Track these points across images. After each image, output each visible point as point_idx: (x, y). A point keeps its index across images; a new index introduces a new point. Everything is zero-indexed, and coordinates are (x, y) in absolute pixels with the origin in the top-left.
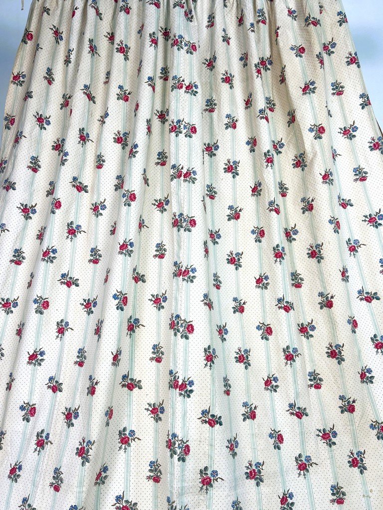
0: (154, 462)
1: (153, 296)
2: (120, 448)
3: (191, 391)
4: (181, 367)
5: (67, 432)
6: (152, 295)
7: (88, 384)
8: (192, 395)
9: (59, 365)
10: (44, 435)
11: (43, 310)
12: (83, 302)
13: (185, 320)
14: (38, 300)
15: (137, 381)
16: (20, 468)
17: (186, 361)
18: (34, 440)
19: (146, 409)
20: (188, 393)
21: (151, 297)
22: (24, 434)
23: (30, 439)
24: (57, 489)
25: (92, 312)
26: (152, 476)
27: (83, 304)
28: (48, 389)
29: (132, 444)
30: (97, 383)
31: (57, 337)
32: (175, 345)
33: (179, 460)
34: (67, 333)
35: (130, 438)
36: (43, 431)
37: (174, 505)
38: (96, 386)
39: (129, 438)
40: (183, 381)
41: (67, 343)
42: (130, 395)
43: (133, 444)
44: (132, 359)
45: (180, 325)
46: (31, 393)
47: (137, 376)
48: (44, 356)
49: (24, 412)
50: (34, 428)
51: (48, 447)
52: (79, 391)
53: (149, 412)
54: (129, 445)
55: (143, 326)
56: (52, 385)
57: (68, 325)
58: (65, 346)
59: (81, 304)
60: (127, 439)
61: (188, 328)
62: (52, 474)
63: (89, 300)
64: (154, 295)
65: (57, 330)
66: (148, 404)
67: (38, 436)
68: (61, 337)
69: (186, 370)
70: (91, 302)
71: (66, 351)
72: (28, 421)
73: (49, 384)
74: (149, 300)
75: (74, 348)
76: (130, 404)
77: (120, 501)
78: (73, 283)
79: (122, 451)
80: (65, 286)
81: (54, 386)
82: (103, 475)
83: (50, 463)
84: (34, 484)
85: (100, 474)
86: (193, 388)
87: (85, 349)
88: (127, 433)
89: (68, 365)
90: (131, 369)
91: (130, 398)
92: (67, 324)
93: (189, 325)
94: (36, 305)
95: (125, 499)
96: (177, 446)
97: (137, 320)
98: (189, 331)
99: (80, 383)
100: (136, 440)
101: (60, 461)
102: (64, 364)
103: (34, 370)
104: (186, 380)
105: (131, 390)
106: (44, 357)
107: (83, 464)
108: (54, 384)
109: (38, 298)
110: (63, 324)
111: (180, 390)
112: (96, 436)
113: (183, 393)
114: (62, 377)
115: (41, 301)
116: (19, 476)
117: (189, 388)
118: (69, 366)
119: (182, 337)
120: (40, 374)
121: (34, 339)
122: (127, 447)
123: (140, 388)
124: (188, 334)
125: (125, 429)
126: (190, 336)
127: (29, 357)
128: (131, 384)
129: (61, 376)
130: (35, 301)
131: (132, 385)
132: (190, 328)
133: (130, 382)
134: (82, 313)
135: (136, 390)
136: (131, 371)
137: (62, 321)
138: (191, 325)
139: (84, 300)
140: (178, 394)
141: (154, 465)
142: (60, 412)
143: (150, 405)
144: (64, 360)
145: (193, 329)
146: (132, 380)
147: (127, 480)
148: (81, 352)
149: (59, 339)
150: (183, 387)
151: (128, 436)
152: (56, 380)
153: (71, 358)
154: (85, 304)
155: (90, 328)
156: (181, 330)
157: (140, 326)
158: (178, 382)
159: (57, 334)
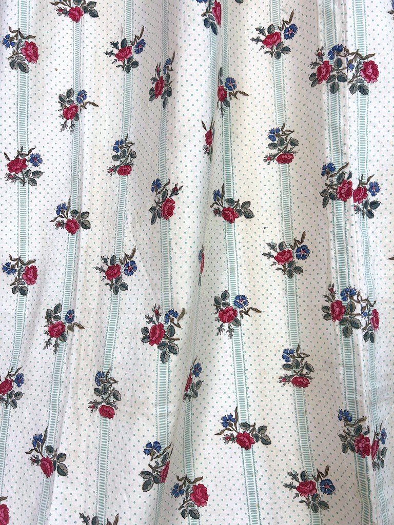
0: (291, 351)
1: (261, 31)
2: (220, 329)
3: (375, 204)
4: (355, 154)
5: (115, 303)
6: (258, 29)
7: (151, 199)
8: (376, 212)
9: (76, 180)
10: (62, 314)
11: (26, 62)
12: (110, 48)
13: (357, 54)
14: (13, 38)
15: (241, 203)
16: (20, 380)
17: (363, 141)
18: (42, 326)
19: (265, 255)
20: (369, 208)
21: (256, 34)
22: (19, 317)
23: (32, 326)
24: (107, 412)
25: (136, 64)
26: (290, 377)
27: (111, 53)
28: (57, 228)
29: (243, 322)
30: (175, 191)
31: (64, 126)
32: (335, 110)
33: (365, 337)
34: (86, 114)
35: (238, 310)
36: (58, 308)
37: (365, 425)
38: (174, 198)
39: (235, 311)
40: (361, 183)
41: (87, 133)
42: (230, 232)
43: (245, 320)
44: (227, 161)
45: (345, 64)
46: (23, 238)
47: (240, 195)
48: (41, 165)
49: (12, 277)
50: (38, 304)
51: (74, 336)
52: (130, 220)
53: (272, 260)
54: (238, 323)
55: (244, 94)
56: (65, 220)
57: (85, 97)
58: (85, 138)
59: (107, 53)
60: (231, 312)
61: (364, 71)
62: (92, 385)
63: (124, 42)
64: (264, 29)
65: (61, 113)
66: (269, 245)
67: (49, 316)
68: (73, 125)
69: (363, 161)
70: (129, 44)
71: (87, 149)
72: (24, 292)
73: (59, 219)
74: (253, 40)
75: (104, 142)
76: (231, 249)
77: (231, 425)
78: (86, 10)
79: (224, 336)
80: (68, 20)
81: (69, 221)
82: (195, 380)
83: (83, 364)
84: (55, 407)
85: (190, 379)
86: (378, 197)
87: (131, 139)
88: (231, 301)
89: (96, 176)
90: (228, 180)
91: (230, 237)
92: (82, 94)
93: (367, 64)
94: (11, 50)
95: (240, 421)
96: (358, 310)
97: (231, 82)
98: (367, 76)
99: (128, 205)
100: (251, 312)
101: (107, 357)
102: (86, 175)
103: (23, 193)
104: (365, 180)
105: (231, 222)
106: (41, 167)
107: (164, 358)
108: (70, 217)
109: (12, 35)
110: (74, 98)
111: (355, 201)
112: (185, 299)
113: (361, 206)
114: (85, 200)
115: (20, 41)
116: (19, 395)
117: (371, 199)
118: (98, 179)
119: (352, 90)
120: (35, 201)
121: (14, 126)
122: (233, 327)
123: (249, 216)
124: (366, 84)
125: (225, 295)
126: (371, 86)
127: (9, 165)
128: (229, 209)
129: (83, 198)
130: (8, 41)
131: (232, 213)
132: (371, 71)
133: (227, 206)
134: (112, 71)
135: (240, 221)
136: (229, 184)
137: (70, 93)
138: (372, 63)
139: (112, 43)
140: (353, 208)
141: (293, 357)
142: (91, 268)
143: (272, 246)
144: (86, 166)
145: (376, 73)
146: (230, 201)
147: (241, 388)
148: (122, 147)
149: (68, 129)
150: (360, 194)
151: (234, 307)
152: (72, 209)
153: (99, 163)
154: (116, 51)
155: (134, 97)
156: (350, 75)
157: (238, 95)
158: (350, 183)
159: (63, 121)
